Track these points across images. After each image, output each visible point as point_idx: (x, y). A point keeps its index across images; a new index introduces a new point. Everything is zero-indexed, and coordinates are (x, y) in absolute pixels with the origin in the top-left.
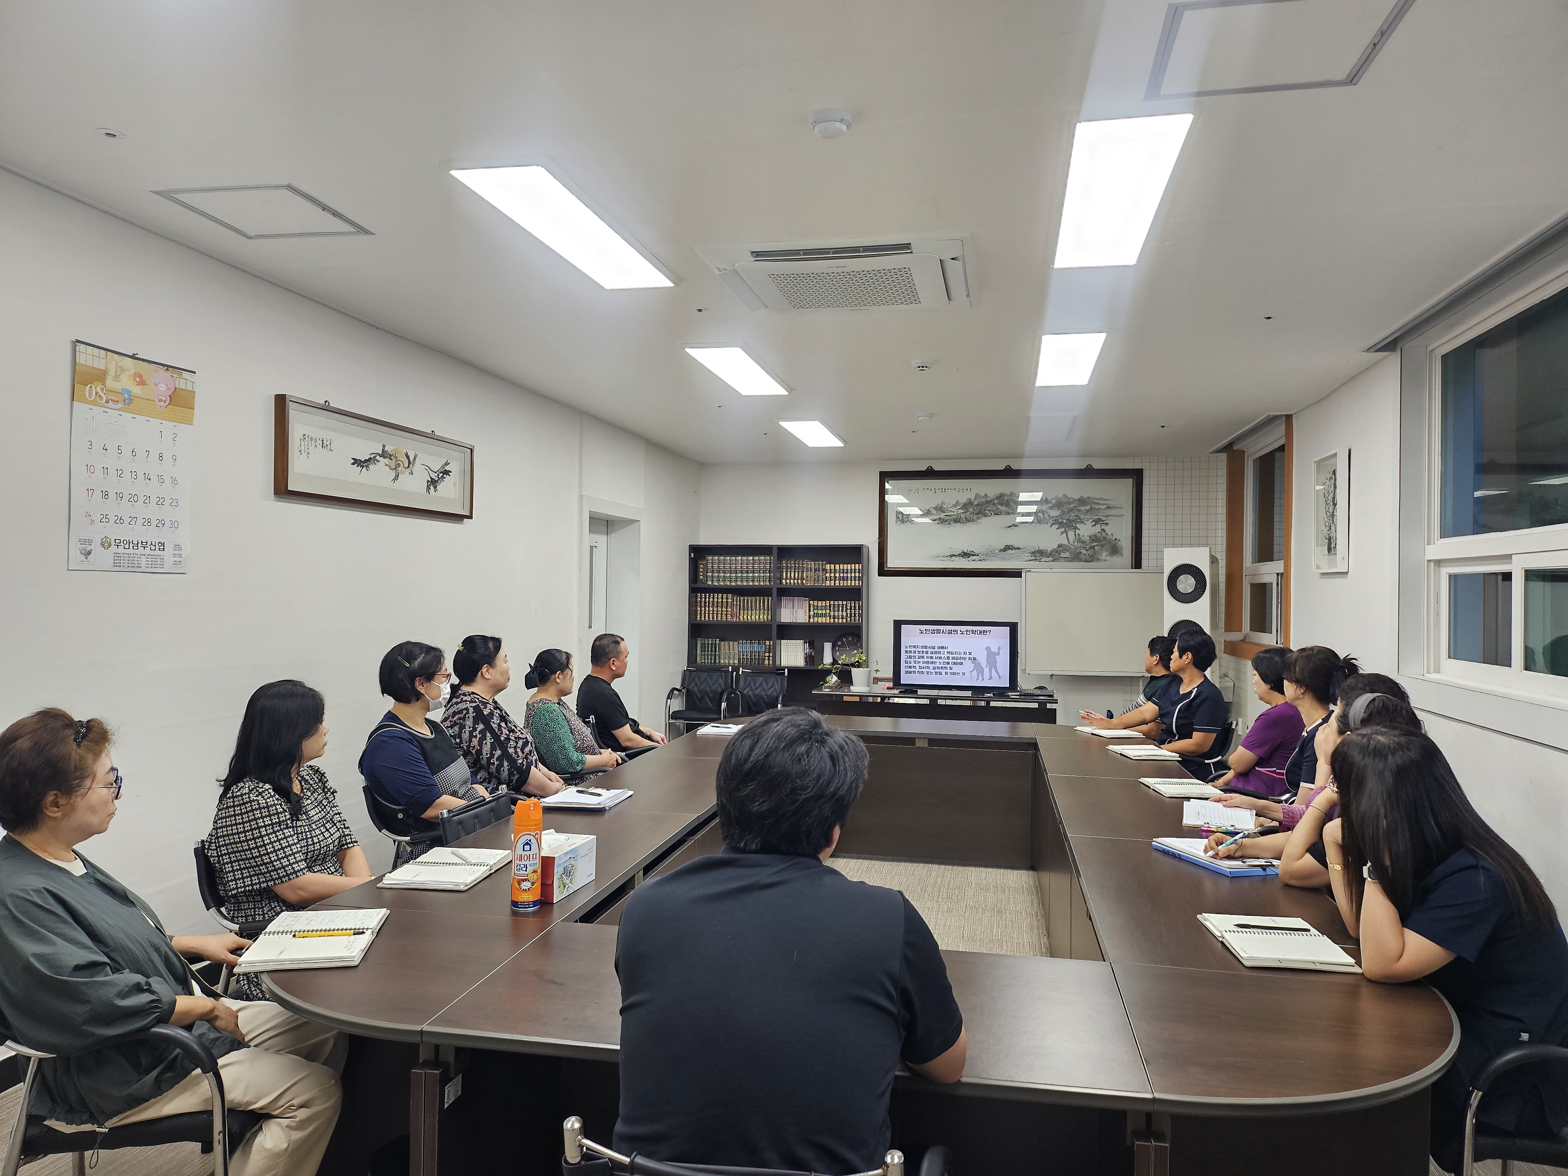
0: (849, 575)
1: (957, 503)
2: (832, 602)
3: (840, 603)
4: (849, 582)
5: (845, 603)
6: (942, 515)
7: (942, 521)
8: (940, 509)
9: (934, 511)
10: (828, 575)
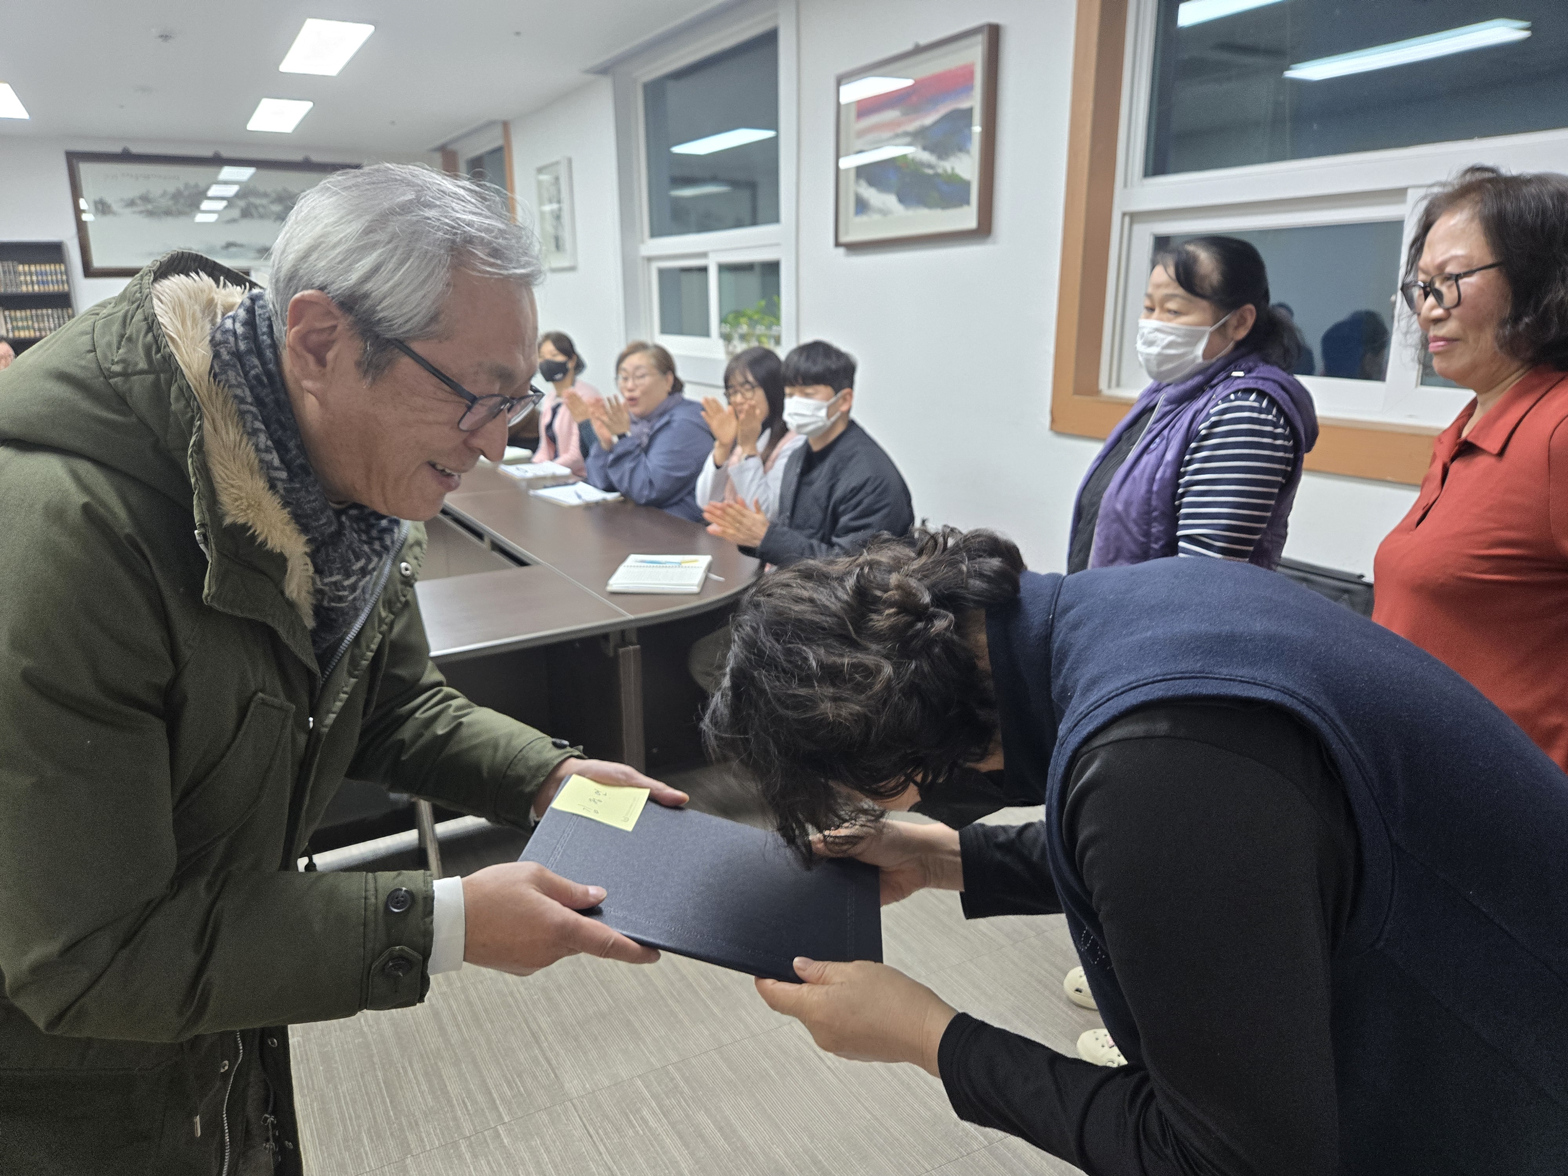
0: (50, 278)
1: (165, 194)
2: (34, 312)
3: (45, 311)
4: (51, 286)
5: (50, 311)
6: (150, 207)
7: (150, 214)
8: (145, 199)
9: (138, 202)
10: (22, 278)
